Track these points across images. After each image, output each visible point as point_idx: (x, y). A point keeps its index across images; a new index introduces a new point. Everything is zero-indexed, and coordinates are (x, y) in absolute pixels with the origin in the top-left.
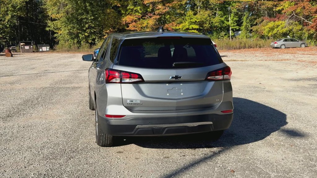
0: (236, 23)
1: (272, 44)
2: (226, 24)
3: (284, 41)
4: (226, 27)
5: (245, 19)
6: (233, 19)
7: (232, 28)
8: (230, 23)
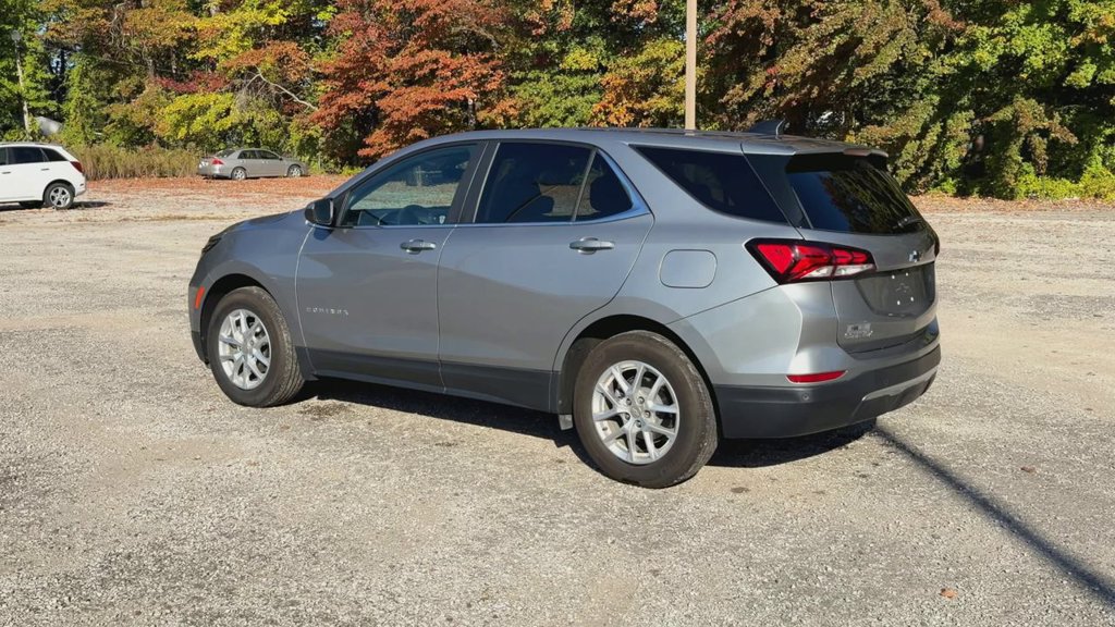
0: (47, 88)
1: (204, 164)
2: (10, 92)
3: (240, 157)
4: (8, 100)
5: (78, 79)
6: (32, 76)
7: (33, 104)
8: (22, 86)
